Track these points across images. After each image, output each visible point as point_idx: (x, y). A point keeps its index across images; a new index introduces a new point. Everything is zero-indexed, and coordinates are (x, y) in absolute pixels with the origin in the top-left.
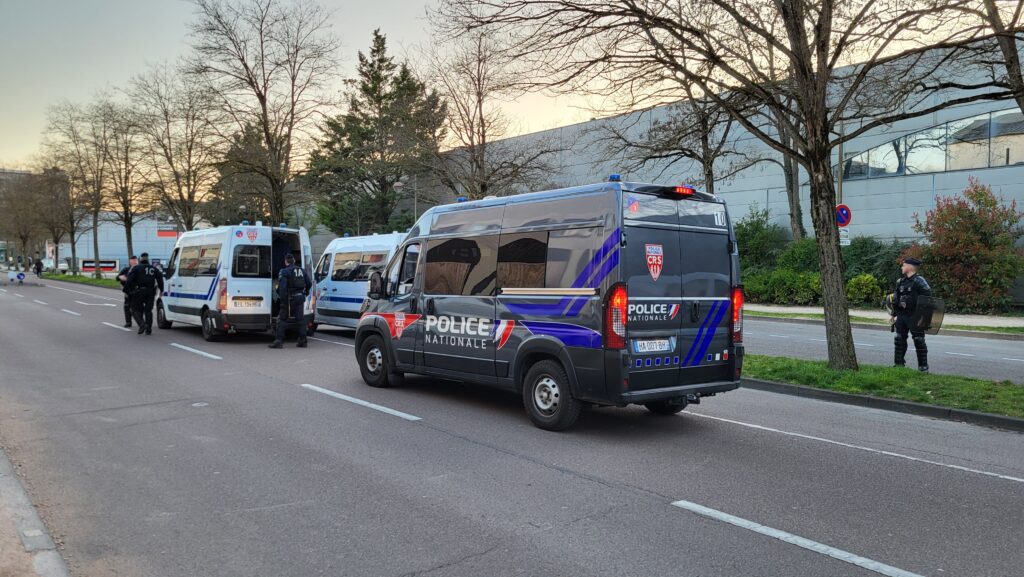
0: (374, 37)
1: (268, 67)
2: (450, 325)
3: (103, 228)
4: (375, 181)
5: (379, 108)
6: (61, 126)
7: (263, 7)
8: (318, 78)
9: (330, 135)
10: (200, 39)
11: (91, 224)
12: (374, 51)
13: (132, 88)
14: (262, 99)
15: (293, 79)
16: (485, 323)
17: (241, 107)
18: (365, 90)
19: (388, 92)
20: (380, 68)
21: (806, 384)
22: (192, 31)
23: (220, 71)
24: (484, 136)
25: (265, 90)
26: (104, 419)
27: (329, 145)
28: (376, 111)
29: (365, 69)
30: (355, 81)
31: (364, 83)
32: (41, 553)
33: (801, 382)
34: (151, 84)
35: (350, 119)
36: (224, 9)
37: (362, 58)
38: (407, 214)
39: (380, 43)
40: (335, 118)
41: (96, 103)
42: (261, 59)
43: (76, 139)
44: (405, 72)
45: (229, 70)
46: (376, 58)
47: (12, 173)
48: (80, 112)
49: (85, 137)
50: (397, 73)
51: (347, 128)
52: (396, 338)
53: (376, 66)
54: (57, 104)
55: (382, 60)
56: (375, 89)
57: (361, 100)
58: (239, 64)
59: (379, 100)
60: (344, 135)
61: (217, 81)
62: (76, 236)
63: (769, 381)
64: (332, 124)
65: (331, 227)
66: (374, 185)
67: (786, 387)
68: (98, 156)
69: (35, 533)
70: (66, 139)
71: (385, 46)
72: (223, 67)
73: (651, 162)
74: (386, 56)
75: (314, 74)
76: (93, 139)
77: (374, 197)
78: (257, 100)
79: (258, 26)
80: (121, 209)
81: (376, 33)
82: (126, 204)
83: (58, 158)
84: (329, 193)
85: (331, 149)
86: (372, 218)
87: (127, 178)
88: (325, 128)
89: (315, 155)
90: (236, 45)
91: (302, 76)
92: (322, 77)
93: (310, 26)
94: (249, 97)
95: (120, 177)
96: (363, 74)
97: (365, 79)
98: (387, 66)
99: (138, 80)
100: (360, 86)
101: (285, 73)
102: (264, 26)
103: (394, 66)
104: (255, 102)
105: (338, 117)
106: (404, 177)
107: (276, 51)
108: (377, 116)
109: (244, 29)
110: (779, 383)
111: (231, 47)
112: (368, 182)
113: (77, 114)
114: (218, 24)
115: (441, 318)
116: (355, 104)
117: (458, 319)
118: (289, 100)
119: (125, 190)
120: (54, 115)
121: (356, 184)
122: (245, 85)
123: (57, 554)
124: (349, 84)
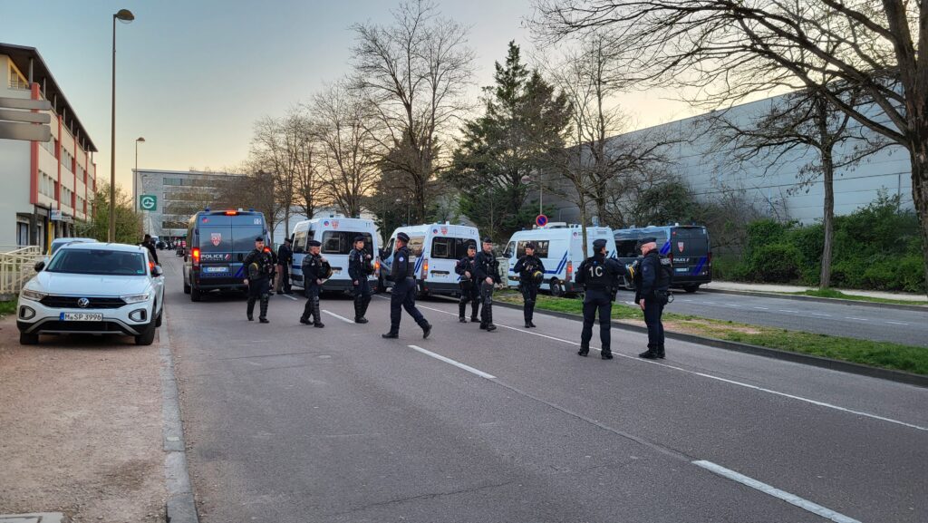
0: (510, 48)
1: (414, 80)
3: (293, 217)
4: (508, 176)
5: (513, 110)
6: (265, 137)
7: (410, 30)
8: (455, 86)
9: (470, 136)
10: (360, 60)
11: (284, 215)
12: (509, 60)
13: (313, 104)
14: (408, 107)
15: (435, 89)
17: (391, 115)
18: (500, 94)
19: (521, 96)
20: (514, 75)
21: (901, 369)
22: (354, 54)
23: (376, 86)
24: (603, 132)
25: (411, 100)
26: (252, 363)
27: (468, 145)
28: (511, 113)
29: (501, 77)
30: (493, 88)
31: (500, 89)
32: (173, 453)
33: (898, 367)
34: (326, 99)
35: (487, 121)
36: (380, 33)
37: (498, 67)
38: (535, 205)
39: (514, 51)
40: (475, 121)
41: (289, 118)
42: (408, 74)
43: (274, 147)
44: (536, 77)
45: (383, 84)
46: (511, 66)
47: (232, 176)
48: (278, 125)
49: (281, 145)
50: (529, 78)
51: (485, 129)
53: (511, 73)
54: (261, 120)
55: (516, 68)
56: (509, 93)
57: (497, 104)
58: (391, 79)
59: (513, 103)
60: (481, 135)
61: (374, 93)
62: (274, 225)
63: (863, 365)
64: (471, 126)
65: (469, 216)
66: (507, 179)
67: (880, 371)
68: (290, 160)
69: (174, 439)
70: (268, 147)
71: (519, 55)
72: (377, 82)
73: (766, 149)
74: (519, 63)
75: (451, 83)
76: (286, 147)
77: (506, 190)
78: (404, 108)
79: (406, 46)
80: (304, 203)
81: (511, 44)
82: (309, 199)
83: (262, 163)
84: (469, 187)
85: (471, 148)
86: (504, 209)
87: (309, 177)
88: (466, 130)
89: (457, 154)
90: (389, 63)
91: (441, 85)
92: (458, 85)
93: (449, 42)
94: (398, 106)
95: (305, 177)
96: (500, 81)
97: (501, 85)
98: (521, 73)
99: (316, 97)
100: (496, 92)
101: (427, 84)
102: (411, 44)
103: (527, 72)
104: (403, 111)
105: (477, 120)
106: (534, 172)
107: (421, 65)
108: (511, 117)
109: (396, 49)
110: (873, 367)
111: (385, 66)
112: (502, 177)
113: (275, 127)
114: (374, 47)
116: (491, 108)
118: (431, 108)
119: (308, 187)
120: (259, 128)
121: (492, 179)
122: (395, 95)
123: (183, 454)
124: (487, 91)
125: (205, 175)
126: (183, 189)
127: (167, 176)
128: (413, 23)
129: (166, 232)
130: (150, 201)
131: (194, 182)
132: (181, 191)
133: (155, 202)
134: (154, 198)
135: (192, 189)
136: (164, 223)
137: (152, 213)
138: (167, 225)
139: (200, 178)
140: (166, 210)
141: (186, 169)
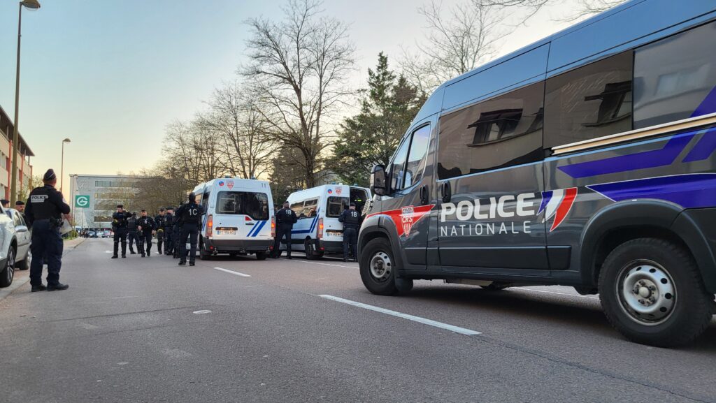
0: (379, 58)
2: (475, 210)
5: (383, 108)
6: (174, 137)
7: (299, 24)
9: (349, 130)
12: (379, 67)
14: (298, 91)
15: (321, 76)
16: (526, 200)
18: (373, 95)
19: (389, 96)
20: (384, 79)
23: (269, 74)
25: (301, 86)
27: (347, 137)
28: (382, 111)
29: (373, 81)
30: (366, 90)
31: (372, 91)
35: (361, 118)
36: (271, 27)
37: (370, 73)
39: (383, 61)
40: (352, 119)
42: (298, 62)
44: (402, 80)
45: (275, 72)
46: (381, 72)
50: (396, 82)
51: (361, 124)
52: (404, 236)
53: (381, 78)
55: (385, 74)
56: (380, 94)
57: (370, 103)
58: (282, 67)
59: (383, 102)
60: (358, 130)
61: (267, 80)
64: (350, 122)
70: (177, 146)
71: (387, 63)
74: (388, 70)
75: (336, 69)
76: (194, 144)
78: (295, 92)
79: (295, 38)
81: (380, 55)
85: (349, 139)
88: (345, 124)
89: (338, 145)
90: (280, 53)
91: (327, 74)
93: (333, 37)
96: (372, 84)
97: (373, 88)
98: (389, 77)
100: (369, 94)
101: (314, 73)
102: (300, 37)
103: (394, 77)
105: (354, 117)
107: (308, 55)
108: (382, 114)
111: (277, 55)
112: (376, 162)
115: (461, 203)
116: (365, 106)
117: (485, 201)
121: (368, 164)
122: (286, 82)
124: (362, 92)
125: (130, 178)
126: (112, 190)
127: (98, 179)
128: (301, 18)
129: (97, 224)
130: (84, 200)
131: (121, 184)
132: (110, 191)
133: (88, 201)
134: (88, 197)
135: (119, 189)
136: (95, 217)
137: (86, 210)
138: (98, 219)
139: (125, 180)
140: (97, 207)
141: (115, 174)
